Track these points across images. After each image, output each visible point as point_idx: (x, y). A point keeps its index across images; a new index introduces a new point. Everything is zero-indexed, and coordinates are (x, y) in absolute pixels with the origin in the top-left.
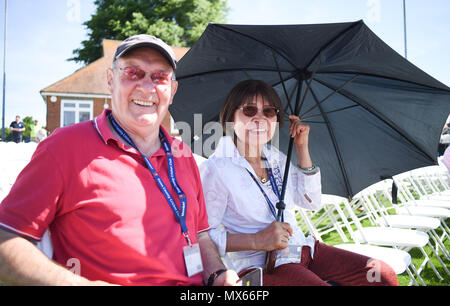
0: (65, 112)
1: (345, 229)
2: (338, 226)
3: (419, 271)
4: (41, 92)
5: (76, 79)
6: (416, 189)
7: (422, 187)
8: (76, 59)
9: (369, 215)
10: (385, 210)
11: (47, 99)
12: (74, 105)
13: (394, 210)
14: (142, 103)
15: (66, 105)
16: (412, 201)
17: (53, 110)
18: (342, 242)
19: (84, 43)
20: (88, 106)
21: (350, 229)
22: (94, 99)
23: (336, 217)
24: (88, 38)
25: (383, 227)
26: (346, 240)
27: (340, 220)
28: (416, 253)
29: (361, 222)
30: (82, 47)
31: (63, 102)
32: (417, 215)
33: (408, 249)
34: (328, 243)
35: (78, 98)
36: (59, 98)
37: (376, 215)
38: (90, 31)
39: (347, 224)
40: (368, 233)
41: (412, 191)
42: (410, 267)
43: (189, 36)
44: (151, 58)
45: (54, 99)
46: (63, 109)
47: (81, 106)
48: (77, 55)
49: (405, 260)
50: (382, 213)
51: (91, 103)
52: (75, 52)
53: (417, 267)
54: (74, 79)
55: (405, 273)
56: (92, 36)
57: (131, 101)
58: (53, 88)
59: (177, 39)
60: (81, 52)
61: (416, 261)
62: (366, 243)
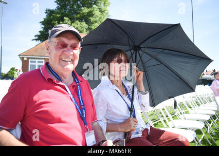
0: (31, 65)
1: (165, 121)
2: (161, 119)
3: (200, 141)
4: (19, 55)
5: (36, 49)
6: (199, 101)
7: (202, 100)
8: (36, 40)
9: (176, 114)
10: (184, 111)
11: (22, 59)
12: (35, 62)
13: (188, 111)
14: (66, 60)
15: (31, 62)
16: (197, 107)
17: (25, 64)
18: (163, 127)
19: (40, 32)
20: (42, 62)
21: (167, 121)
22: (44, 59)
23: (160, 115)
24: (42, 30)
25: (183, 119)
26: (165, 126)
27: (162, 116)
28: (198, 132)
29: (173, 117)
30: (39, 34)
31: (30, 60)
32: (199, 114)
33: (195, 130)
34: (156, 128)
35: (37, 58)
36: (28, 58)
37: (180, 114)
38: (43, 26)
39: (166, 119)
40: (176, 122)
41: (197, 102)
42: (196, 138)
43: (91, 28)
44: (70, 37)
45: (25, 59)
46: (30, 64)
47: (39, 62)
48: (37, 38)
49: (193, 135)
50: (182, 113)
51: (43, 61)
52: (35, 36)
53: (199, 139)
54: (35, 49)
55: (193, 142)
56: (44, 28)
57: (60, 59)
58: (25, 54)
59: (85, 30)
60: (39, 36)
61: (198, 136)
62: (174, 127)
